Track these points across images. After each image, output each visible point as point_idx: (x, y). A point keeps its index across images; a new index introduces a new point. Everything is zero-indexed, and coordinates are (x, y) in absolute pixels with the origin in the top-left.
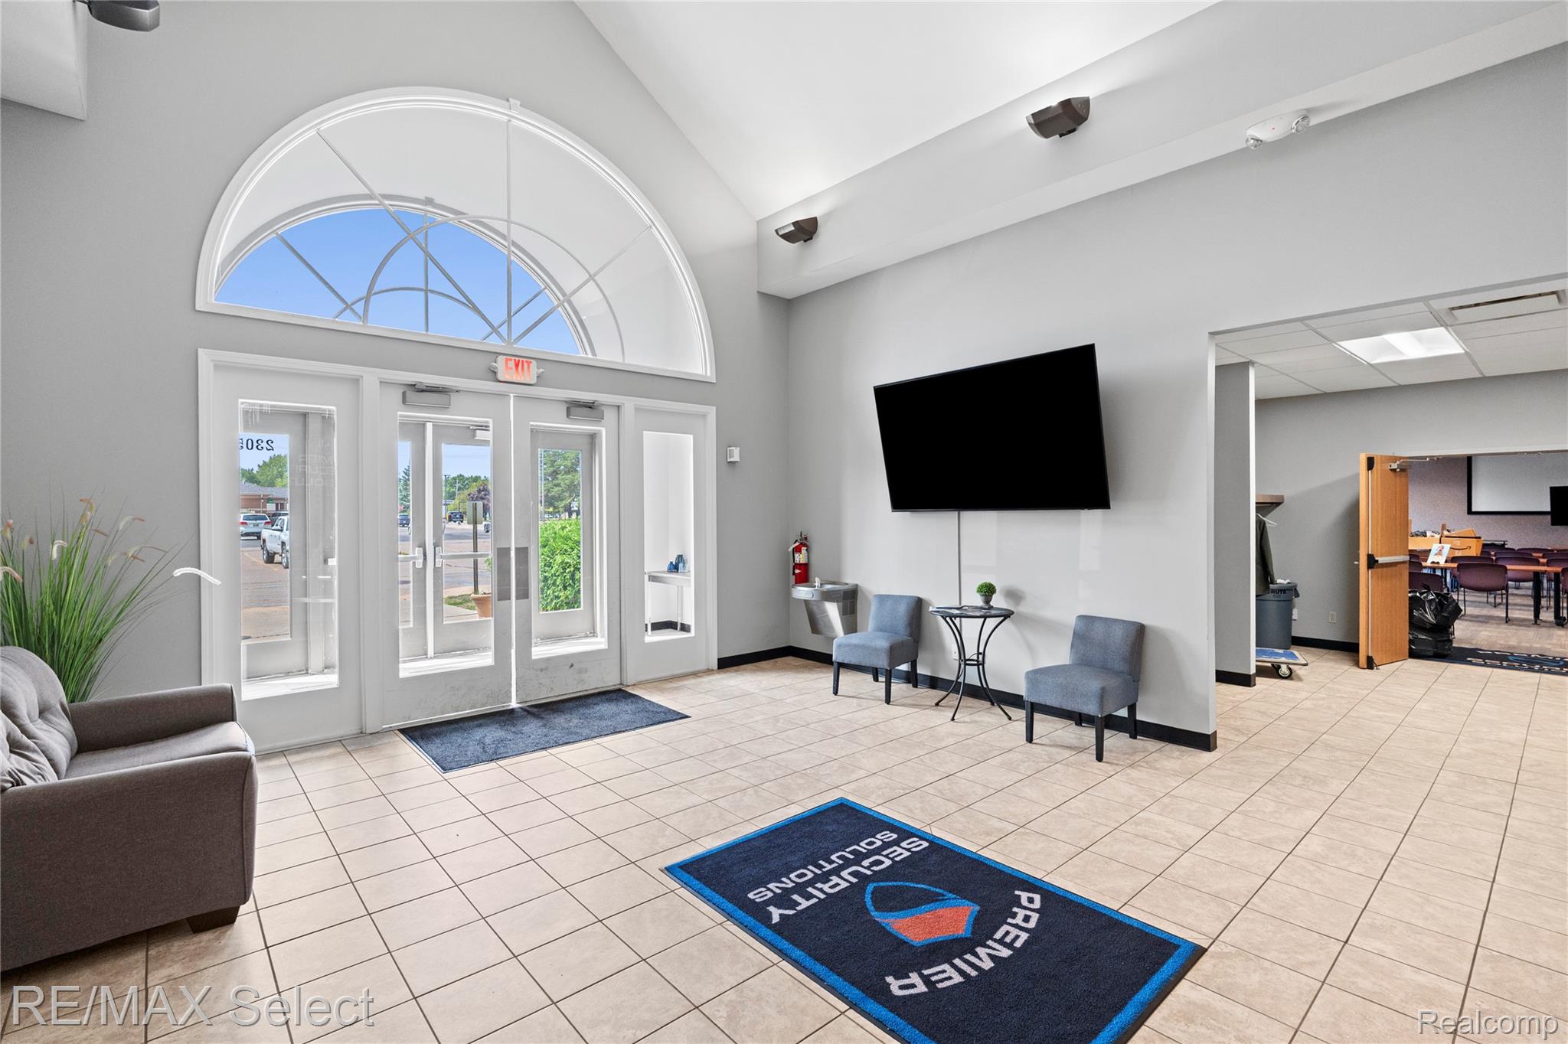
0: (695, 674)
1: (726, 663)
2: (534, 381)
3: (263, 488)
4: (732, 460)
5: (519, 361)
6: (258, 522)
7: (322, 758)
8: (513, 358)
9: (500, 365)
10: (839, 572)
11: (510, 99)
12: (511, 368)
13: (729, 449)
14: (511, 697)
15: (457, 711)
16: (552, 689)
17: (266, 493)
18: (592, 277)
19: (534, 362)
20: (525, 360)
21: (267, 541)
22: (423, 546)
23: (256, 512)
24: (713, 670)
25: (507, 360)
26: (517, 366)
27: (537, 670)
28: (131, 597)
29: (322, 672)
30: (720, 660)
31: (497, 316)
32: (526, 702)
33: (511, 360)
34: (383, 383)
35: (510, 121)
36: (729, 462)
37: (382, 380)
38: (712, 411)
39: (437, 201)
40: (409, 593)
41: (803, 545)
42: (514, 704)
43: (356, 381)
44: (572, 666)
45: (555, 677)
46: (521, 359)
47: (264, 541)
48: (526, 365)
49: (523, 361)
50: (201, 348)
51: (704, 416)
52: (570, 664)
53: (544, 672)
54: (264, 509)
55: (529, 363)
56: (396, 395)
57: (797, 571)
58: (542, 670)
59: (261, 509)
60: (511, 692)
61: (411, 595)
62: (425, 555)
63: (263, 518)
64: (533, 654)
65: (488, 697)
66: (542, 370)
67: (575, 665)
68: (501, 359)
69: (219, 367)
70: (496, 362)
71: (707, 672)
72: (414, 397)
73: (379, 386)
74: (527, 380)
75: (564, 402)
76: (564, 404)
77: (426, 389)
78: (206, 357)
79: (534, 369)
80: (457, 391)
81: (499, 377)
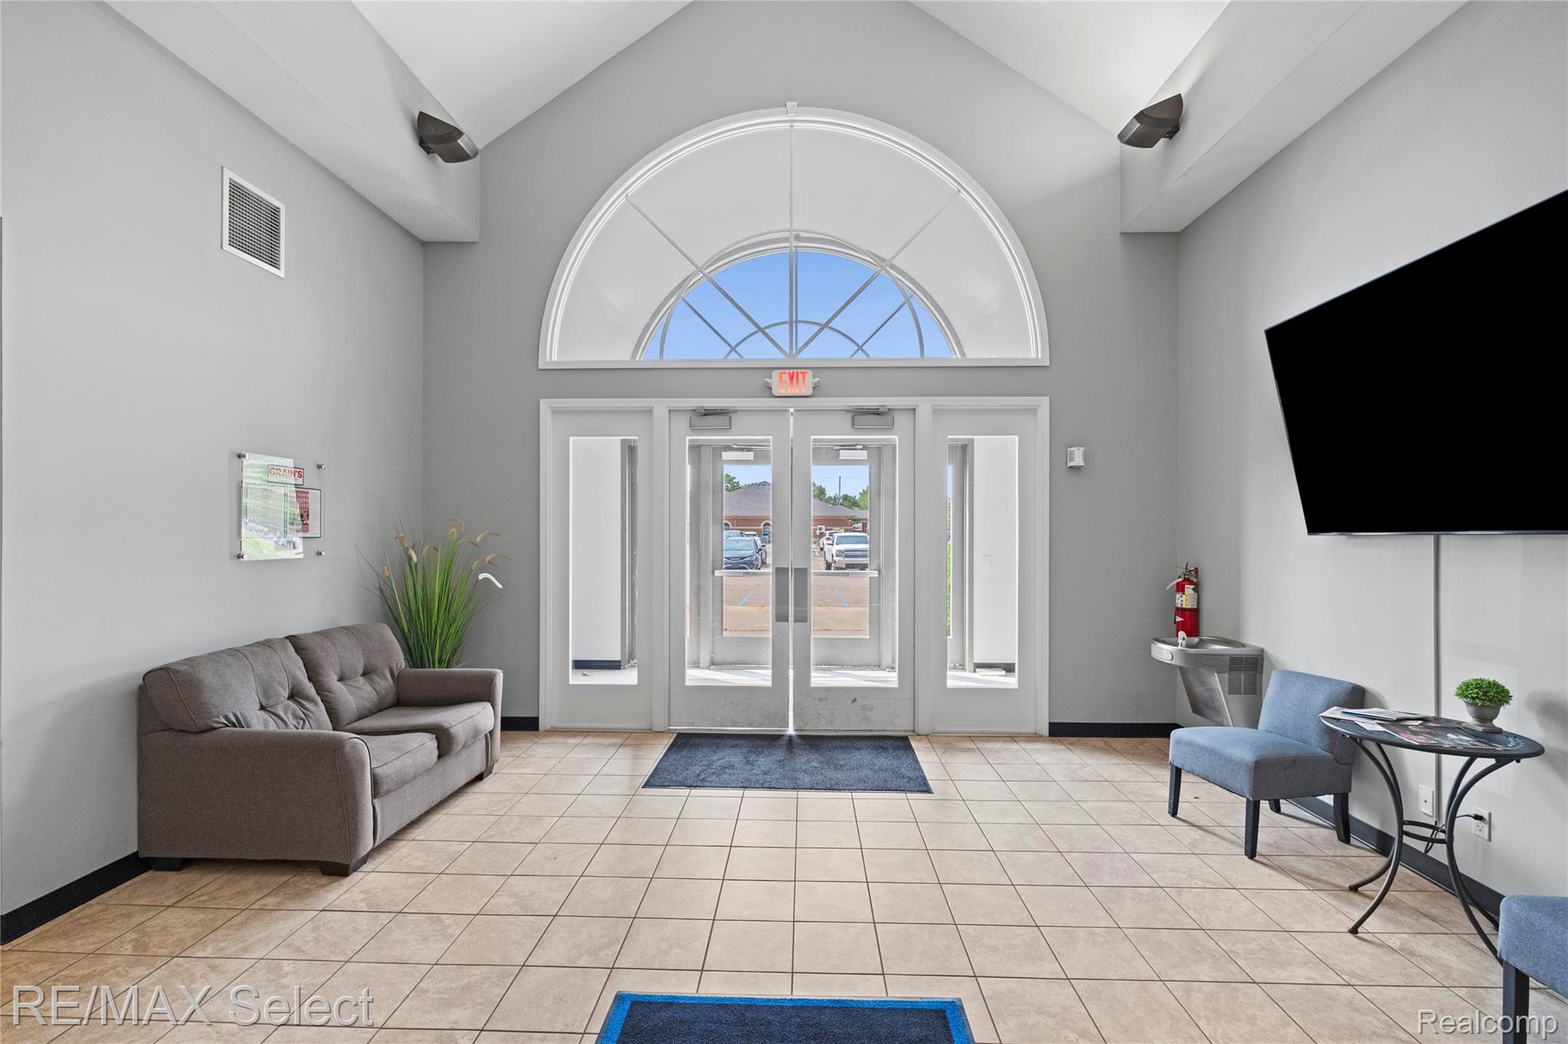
0: (1013, 738)
1: (1060, 731)
2: (810, 393)
4: (1072, 464)
5: (793, 373)
7: (606, 746)
8: (787, 371)
9: (774, 380)
10: (1238, 624)
11: (787, 103)
12: (785, 382)
13: (1069, 449)
14: (788, 722)
15: (734, 726)
16: (832, 722)
18: (883, 268)
19: (810, 372)
20: (799, 371)
24: (1041, 736)
25: (781, 374)
26: (791, 378)
27: (816, 699)
29: (708, 668)
30: (1051, 724)
32: (802, 730)
33: (785, 373)
34: (675, 411)
35: (792, 126)
36: (1068, 467)
37: (671, 409)
38: (1044, 403)
40: (769, 605)
41: (1187, 581)
42: (791, 731)
43: (649, 412)
44: (855, 700)
45: (835, 710)
46: (795, 371)
48: (801, 376)
49: (797, 373)
50: (543, 398)
51: (1034, 411)
52: (853, 698)
53: (823, 702)
55: (804, 374)
56: (683, 421)
57: (1179, 619)
58: (821, 700)
60: (788, 716)
61: (771, 607)
64: (812, 679)
65: (765, 717)
66: (817, 379)
67: (858, 700)
68: (775, 374)
69: (556, 412)
70: (771, 378)
71: (1035, 737)
72: (699, 421)
73: (668, 414)
74: (804, 392)
75: (847, 411)
76: (848, 413)
77: (707, 413)
78: (545, 405)
79: (810, 379)
80: (735, 411)
81: (774, 392)
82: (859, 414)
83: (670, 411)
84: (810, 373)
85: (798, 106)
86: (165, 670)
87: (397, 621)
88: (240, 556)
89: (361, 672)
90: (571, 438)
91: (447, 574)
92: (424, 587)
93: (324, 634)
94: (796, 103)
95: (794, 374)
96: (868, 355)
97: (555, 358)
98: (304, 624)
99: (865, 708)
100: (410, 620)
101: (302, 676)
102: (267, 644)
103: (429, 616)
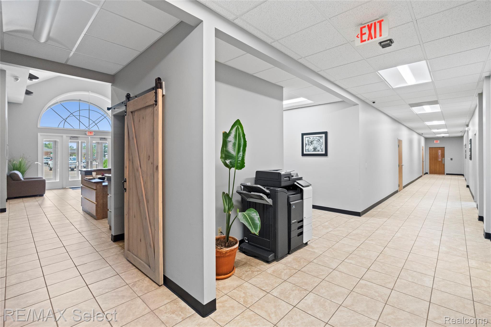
2: (94, 135)
3: (50, 149)
6: (48, 159)
8: (90, 131)
9: (87, 133)
17: (50, 151)
18: (96, 124)
21: (50, 165)
22: (78, 162)
23: (47, 157)
25: (88, 132)
26: (90, 133)
28: (30, 166)
31: (87, 125)
34: (67, 136)
35: (89, 94)
39: (81, 100)
43: (62, 136)
47: (49, 164)
50: (39, 132)
54: (50, 156)
56: (69, 138)
59: (49, 156)
62: (79, 164)
63: (49, 158)
66: (95, 133)
68: (87, 132)
69: (41, 135)
72: (71, 138)
74: (92, 135)
75: (99, 138)
77: (73, 137)
78: (39, 134)
79: (93, 133)
80: (79, 137)
81: (87, 135)
82: (101, 139)
84: (93, 132)
90: (44, 139)
96: (99, 129)
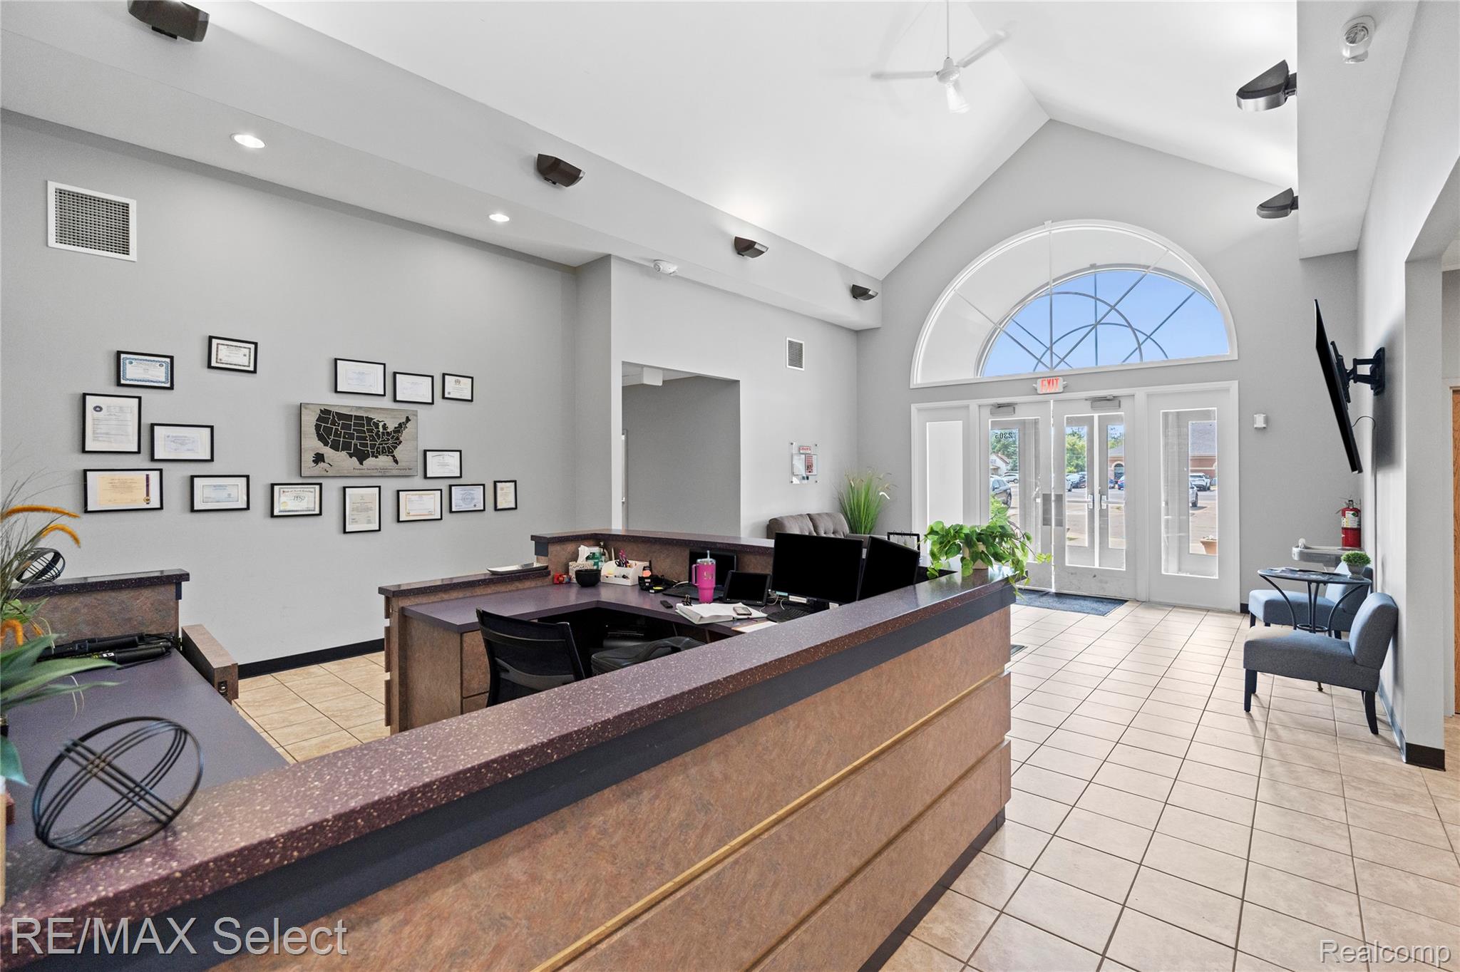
2: (1063, 390)
4: (1256, 426)
8: (1047, 379)
9: (1038, 385)
11: (1044, 223)
12: (1046, 385)
13: (1254, 416)
14: (1051, 585)
16: (1080, 588)
20: (1056, 378)
25: (1042, 381)
26: (1049, 383)
27: (1069, 573)
30: (1242, 605)
32: (1061, 590)
33: (1045, 380)
35: (1050, 233)
36: (1256, 428)
38: (1234, 385)
41: (1349, 508)
42: (1054, 590)
43: (967, 407)
44: (1095, 576)
45: (1081, 581)
46: (1053, 378)
48: (1055, 381)
51: (1227, 390)
52: (1093, 575)
53: (1074, 575)
55: (1058, 379)
56: (986, 412)
57: (1343, 535)
58: (1072, 574)
60: (1051, 582)
64: (1067, 562)
66: (1066, 382)
67: (1098, 576)
68: (1039, 381)
69: (919, 410)
70: (1036, 384)
71: (1233, 612)
72: (996, 410)
73: (977, 408)
74: (1057, 391)
75: (1086, 400)
76: (1087, 402)
77: (1000, 406)
78: (914, 407)
79: (1061, 382)
80: (1016, 404)
81: (1039, 392)
82: (1097, 401)
83: (980, 406)
84: (1061, 378)
85: (1052, 222)
86: (775, 519)
87: (846, 514)
88: (792, 482)
89: (832, 531)
90: (927, 423)
91: (867, 494)
92: (858, 500)
93: (819, 514)
94: (1050, 222)
95: (1051, 380)
97: (919, 382)
98: (813, 510)
99: (1101, 581)
100: (851, 514)
101: (812, 529)
102: (801, 515)
103: (859, 512)
